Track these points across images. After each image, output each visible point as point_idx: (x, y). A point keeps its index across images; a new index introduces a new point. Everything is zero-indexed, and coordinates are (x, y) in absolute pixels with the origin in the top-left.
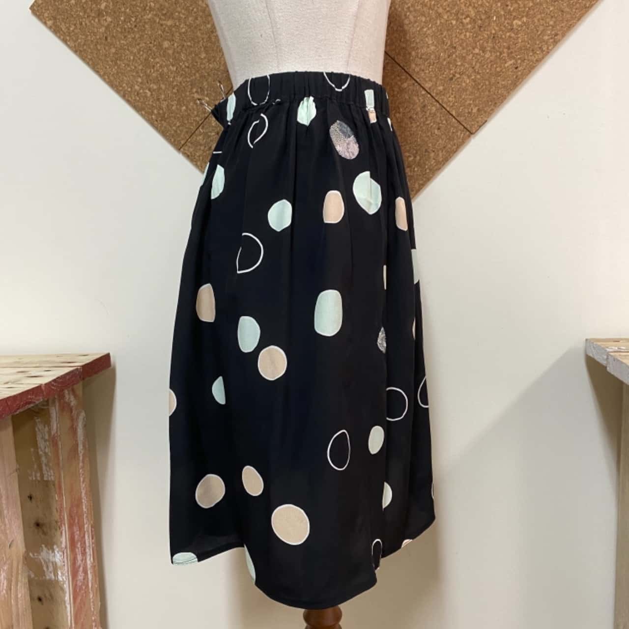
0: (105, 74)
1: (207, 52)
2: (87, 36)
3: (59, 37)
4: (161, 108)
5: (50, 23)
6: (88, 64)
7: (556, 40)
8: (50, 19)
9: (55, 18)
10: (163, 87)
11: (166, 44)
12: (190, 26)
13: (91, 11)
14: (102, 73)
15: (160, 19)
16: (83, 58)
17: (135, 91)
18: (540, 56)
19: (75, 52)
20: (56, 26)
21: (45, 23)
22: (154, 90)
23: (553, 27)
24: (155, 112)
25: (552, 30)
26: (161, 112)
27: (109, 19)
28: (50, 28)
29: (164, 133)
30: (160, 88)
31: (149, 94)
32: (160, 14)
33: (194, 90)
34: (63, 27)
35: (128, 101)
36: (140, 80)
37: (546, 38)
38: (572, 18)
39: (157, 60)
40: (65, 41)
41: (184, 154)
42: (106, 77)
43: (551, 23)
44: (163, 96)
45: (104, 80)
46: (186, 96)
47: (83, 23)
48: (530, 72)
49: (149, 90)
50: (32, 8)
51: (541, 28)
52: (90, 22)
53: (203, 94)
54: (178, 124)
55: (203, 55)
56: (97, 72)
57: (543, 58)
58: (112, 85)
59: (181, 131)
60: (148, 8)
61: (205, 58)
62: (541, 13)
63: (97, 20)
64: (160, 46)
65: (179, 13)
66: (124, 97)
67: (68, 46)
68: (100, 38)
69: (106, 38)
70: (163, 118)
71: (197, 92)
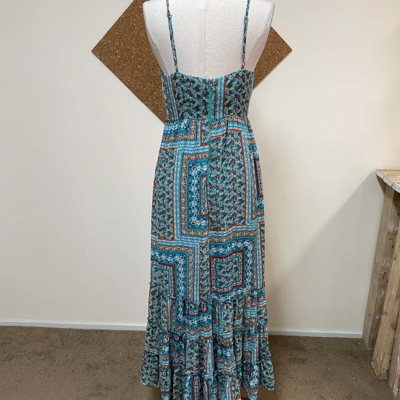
0: (118, 75)
1: (153, 70)
2: (111, 62)
3: (102, 62)
4: (137, 88)
5: (99, 56)
6: (112, 71)
7: (267, 73)
8: (99, 55)
9: (100, 55)
10: (138, 81)
11: (139, 66)
12: (147, 61)
13: (113, 53)
14: (117, 75)
15: (137, 57)
16: (110, 69)
17: (128, 81)
18: (262, 78)
19: (108, 67)
20: (101, 58)
21: (97, 56)
22: (135, 82)
23: (266, 69)
24: (135, 89)
25: (266, 70)
26: (137, 89)
27: (119, 57)
28: (99, 58)
29: (138, 97)
30: (137, 81)
31: (133, 83)
32: (137, 56)
33: (148, 83)
34: (103, 58)
35: (126, 85)
36: (130, 78)
37: (264, 72)
38: (273, 67)
39: (136, 71)
40: (104, 63)
41: (145, 104)
42: (118, 76)
43: (266, 68)
44: (137, 84)
45: (117, 77)
46: (146, 84)
47: (110, 57)
48: (258, 83)
49: (133, 81)
50: (92, 51)
51: (263, 69)
52: (113, 57)
53: (152, 84)
54: (143, 94)
55: (151, 71)
56: (115, 74)
57: (263, 78)
58: (120, 79)
59: (144, 96)
60: (133, 53)
61: (152, 72)
62: (263, 64)
63: (115, 57)
64: (137, 66)
65: (144, 56)
66: (124, 83)
67: (105, 64)
68: (116, 63)
69: (118, 63)
70: (138, 92)
71: (149, 83)
